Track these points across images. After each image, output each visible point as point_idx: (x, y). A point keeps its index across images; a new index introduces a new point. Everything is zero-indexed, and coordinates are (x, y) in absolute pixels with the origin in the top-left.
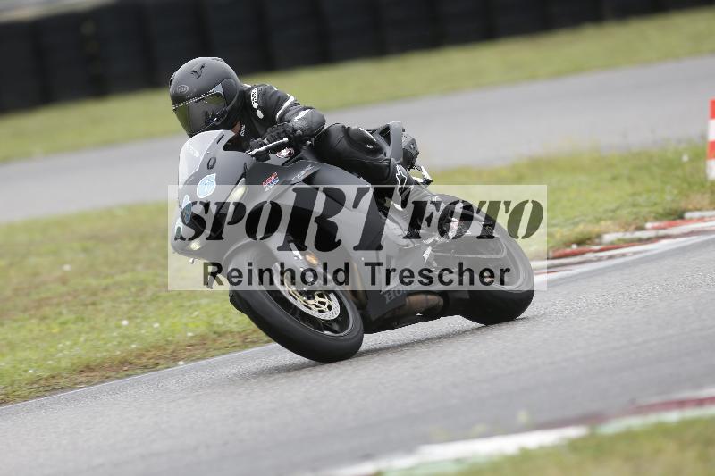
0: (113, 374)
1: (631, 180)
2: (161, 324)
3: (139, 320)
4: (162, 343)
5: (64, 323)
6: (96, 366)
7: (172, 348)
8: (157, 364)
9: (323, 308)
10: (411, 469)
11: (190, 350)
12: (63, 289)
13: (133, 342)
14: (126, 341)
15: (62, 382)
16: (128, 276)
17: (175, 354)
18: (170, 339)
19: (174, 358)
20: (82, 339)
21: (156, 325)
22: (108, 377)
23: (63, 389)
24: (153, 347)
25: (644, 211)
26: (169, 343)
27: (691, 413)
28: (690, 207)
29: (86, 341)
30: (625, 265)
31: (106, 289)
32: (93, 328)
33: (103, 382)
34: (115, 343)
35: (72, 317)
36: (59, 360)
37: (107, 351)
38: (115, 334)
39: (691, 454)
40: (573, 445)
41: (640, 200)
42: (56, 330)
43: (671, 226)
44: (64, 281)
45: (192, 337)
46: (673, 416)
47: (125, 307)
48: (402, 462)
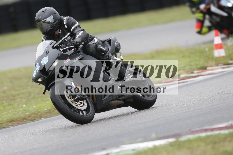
0: (20, 123)
1: (189, 57)
2: (36, 106)
3: (29, 105)
4: (36, 112)
5: (4, 106)
6: (15, 120)
7: (40, 114)
8: (35, 119)
9: (82, 105)
10: (118, 153)
11: (46, 115)
12: (4, 95)
13: (27, 112)
14: (25, 112)
15: (4, 125)
16: (25, 91)
17: (40, 116)
18: (39, 111)
19: (40, 117)
20: (10, 111)
21: (35, 106)
22: (19, 124)
23: (4, 128)
24: (33, 114)
25: (194, 67)
26: (39, 112)
27: (209, 133)
28: (208, 65)
29: (12, 112)
30: (188, 85)
31: (18, 95)
32: (14, 108)
33: (18, 125)
34: (21, 112)
35: (7, 104)
36: (3, 118)
37: (19, 115)
38: (21, 110)
39: (209, 147)
40: (171, 144)
41: (193, 63)
42: (2, 108)
43: (202, 72)
44: (4, 92)
45: (46, 110)
46: (203, 135)
47: (24, 101)
48: (115, 151)
